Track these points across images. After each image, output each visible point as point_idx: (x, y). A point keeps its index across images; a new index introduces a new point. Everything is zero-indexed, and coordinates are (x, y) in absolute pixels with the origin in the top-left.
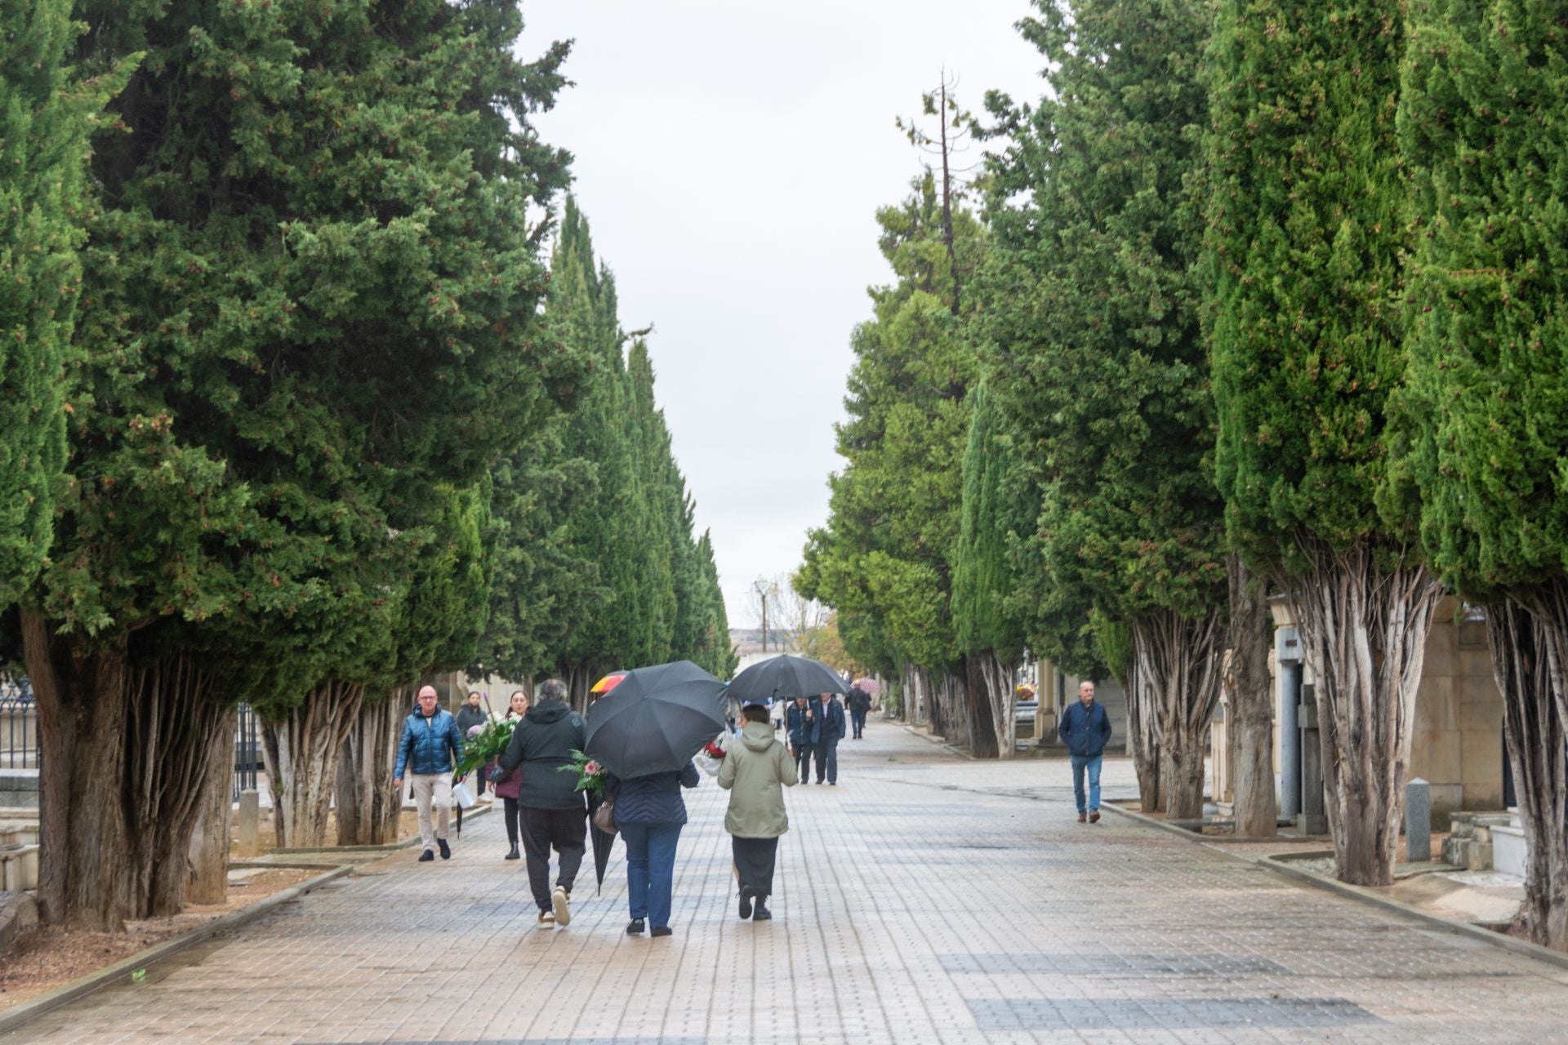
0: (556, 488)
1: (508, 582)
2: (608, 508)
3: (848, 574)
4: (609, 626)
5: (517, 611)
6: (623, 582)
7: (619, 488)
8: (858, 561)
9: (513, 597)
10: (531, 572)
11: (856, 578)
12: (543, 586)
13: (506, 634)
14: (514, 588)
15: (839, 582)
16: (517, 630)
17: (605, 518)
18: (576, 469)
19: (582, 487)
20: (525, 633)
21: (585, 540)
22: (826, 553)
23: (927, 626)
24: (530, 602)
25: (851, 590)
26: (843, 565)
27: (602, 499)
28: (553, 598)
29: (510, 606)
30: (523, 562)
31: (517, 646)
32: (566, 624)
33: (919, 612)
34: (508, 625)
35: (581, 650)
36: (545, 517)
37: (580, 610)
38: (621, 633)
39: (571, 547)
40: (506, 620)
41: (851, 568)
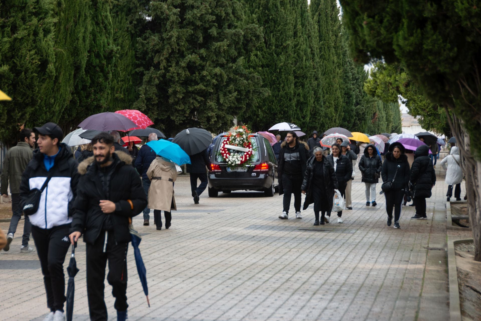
0: (239, 38)
1: (213, 84)
2: (279, 50)
3: (391, 84)
4: (279, 108)
5: (218, 100)
6: (286, 87)
7: (286, 40)
8: (395, 78)
9: (217, 92)
10: (225, 80)
11: (394, 86)
12: (232, 86)
13: (213, 111)
14: (217, 88)
15: (385, 87)
16: (219, 109)
17: (278, 55)
18: (251, 29)
19: (254, 39)
20: (223, 110)
21: (268, 66)
22: (381, 73)
23: (427, 110)
24: (225, 95)
25: (391, 91)
26: (388, 79)
27: (277, 46)
28: (236, 93)
29: (215, 97)
30: (221, 75)
31: (218, 117)
32: (244, 106)
33: (424, 102)
34: (213, 106)
35: (264, 120)
36: (234, 52)
37: (252, 100)
38: (284, 112)
39: (260, 69)
40: (212, 103)
41: (392, 80)
